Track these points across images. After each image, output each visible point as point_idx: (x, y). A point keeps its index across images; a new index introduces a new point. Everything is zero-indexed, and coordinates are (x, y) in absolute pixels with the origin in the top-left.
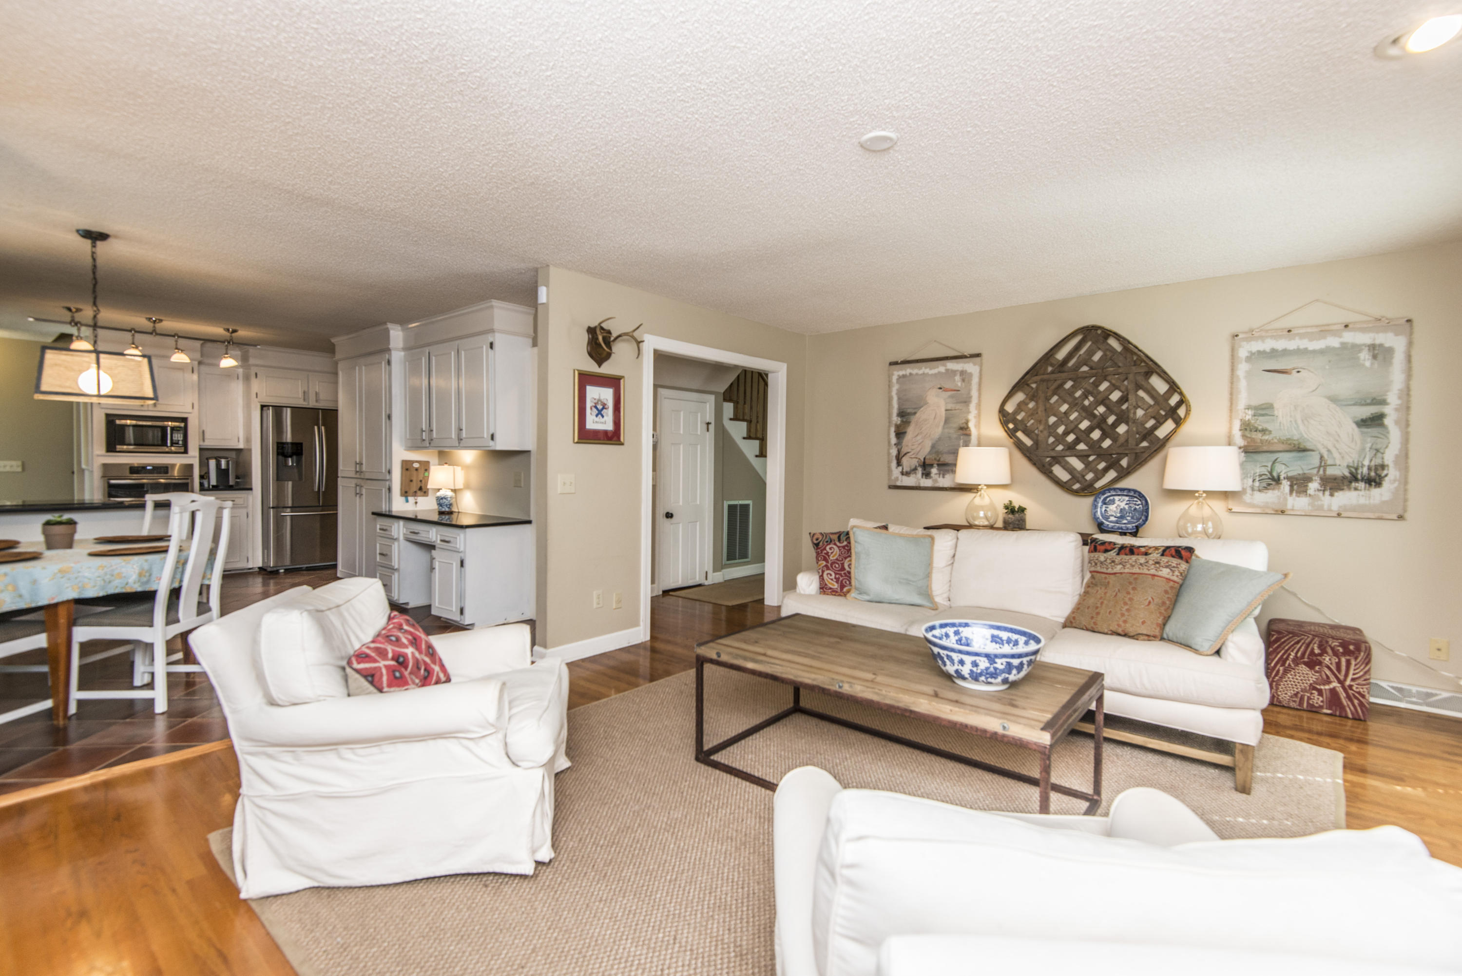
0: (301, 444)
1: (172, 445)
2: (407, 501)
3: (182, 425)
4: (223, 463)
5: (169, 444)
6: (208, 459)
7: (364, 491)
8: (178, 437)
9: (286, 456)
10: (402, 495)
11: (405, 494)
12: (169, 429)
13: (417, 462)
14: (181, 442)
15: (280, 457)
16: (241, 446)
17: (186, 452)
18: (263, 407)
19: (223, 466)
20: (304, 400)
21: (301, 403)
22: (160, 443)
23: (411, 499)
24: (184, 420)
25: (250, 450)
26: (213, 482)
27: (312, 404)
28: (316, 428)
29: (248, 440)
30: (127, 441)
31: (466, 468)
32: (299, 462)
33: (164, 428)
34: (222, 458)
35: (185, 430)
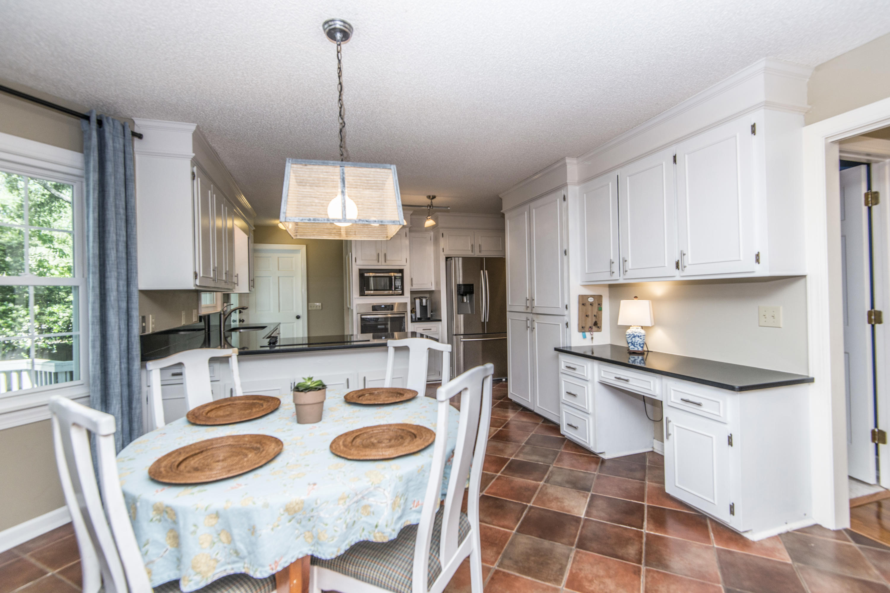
0: (473, 285)
1: (395, 289)
2: (585, 337)
3: (400, 275)
4: (424, 301)
5: (393, 289)
6: (415, 299)
7: (536, 325)
8: (399, 283)
9: (463, 295)
10: (579, 331)
11: (582, 329)
12: (393, 278)
13: (591, 296)
14: (400, 287)
15: (459, 296)
16: (433, 289)
17: (402, 294)
18: (447, 258)
19: (424, 304)
20: (472, 251)
21: (469, 254)
22: (388, 288)
23: (588, 334)
24: (401, 271)
25: (439, 292)
26: (418, 316)
27: (477, 254)
28: (482, 271)
29: (438, 283)
30: (370, 289)
31: (655, 301)
32: (471, 300)
33: (390, 278)
34: (423, 297)
35: (402, 278)
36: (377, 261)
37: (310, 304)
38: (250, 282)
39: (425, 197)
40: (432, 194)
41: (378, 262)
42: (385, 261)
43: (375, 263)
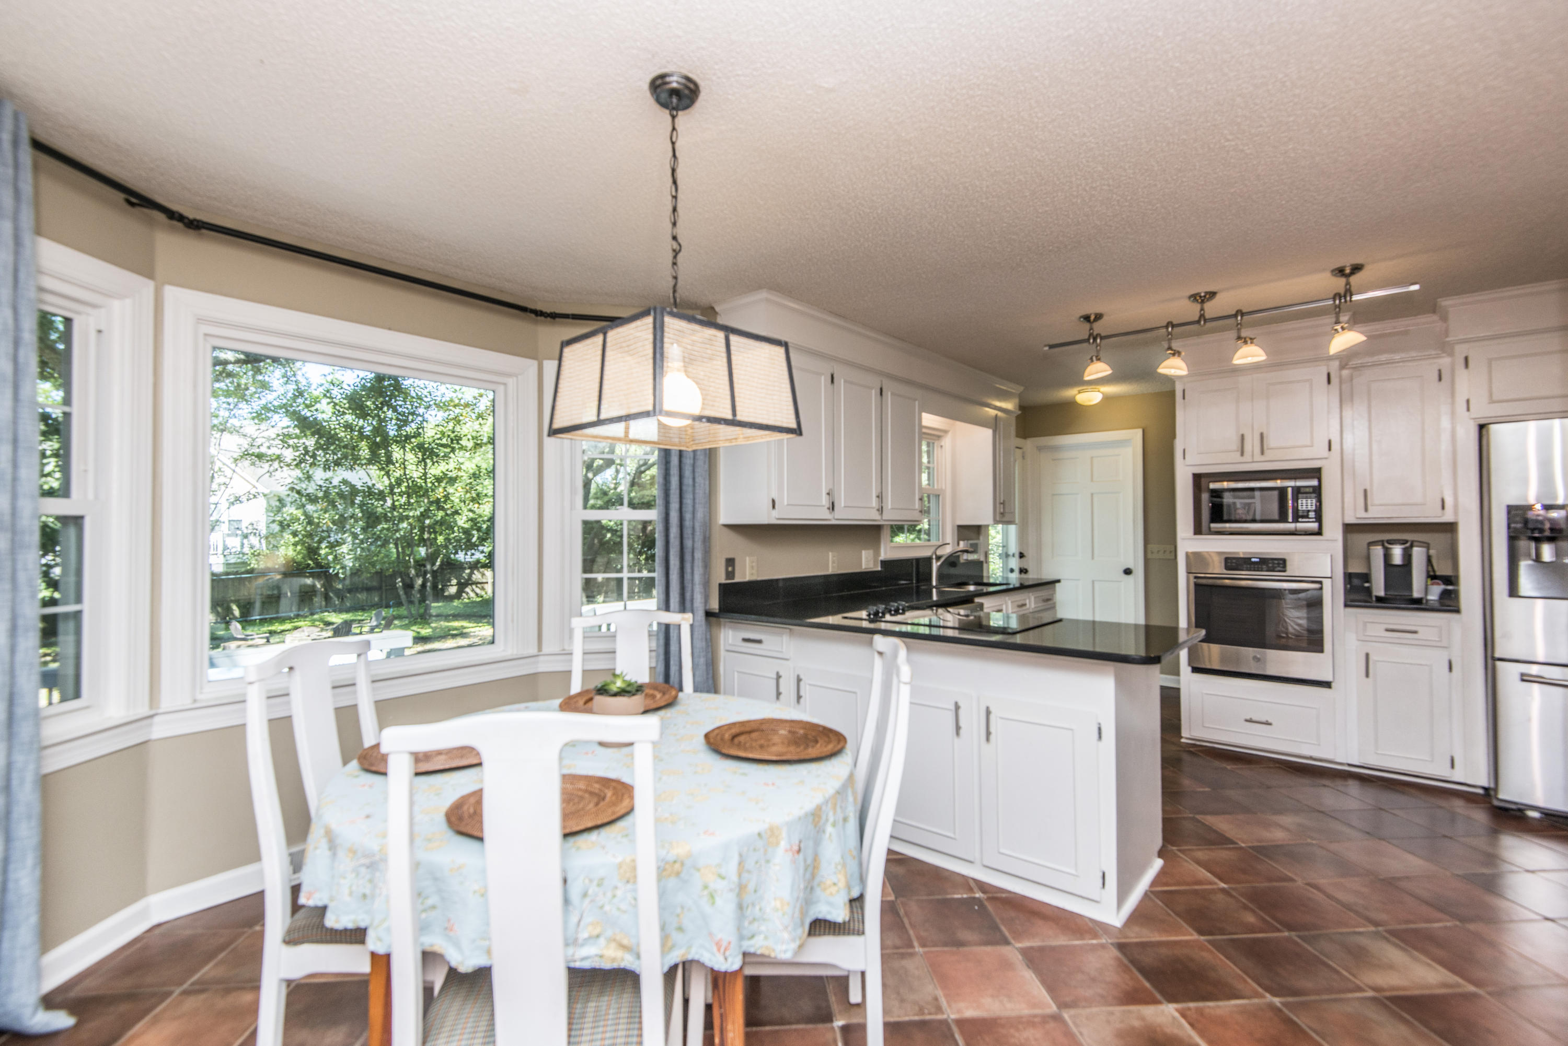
1: (1296, 520)
3: (1311, 483)
4: (1400, 551)
5: (1290, 519)
6: (1365, 546)
8: (1306, 504)
12: (1290, 490)
14: (1312, 514)
15: (1519, 543)
16: (1447, 517)
17: (1319, 532)
18: (1481, 428)
19: (1399, 559)
22: (1275, 517)
24: (1316, 473)
25: (1455, 526)
26: (1375, 592)
29: (1452, 507)
33: (1282, 492)
34: (1391, 542)
35: (1317, 492)
36: (1239, 453)
37: (1150, 546)
38: (998, 505)
39: (1328, 274)
40: (1347, 262)
41: (1242, 454)
42: (1262, 453)
43: (1236, 456)
